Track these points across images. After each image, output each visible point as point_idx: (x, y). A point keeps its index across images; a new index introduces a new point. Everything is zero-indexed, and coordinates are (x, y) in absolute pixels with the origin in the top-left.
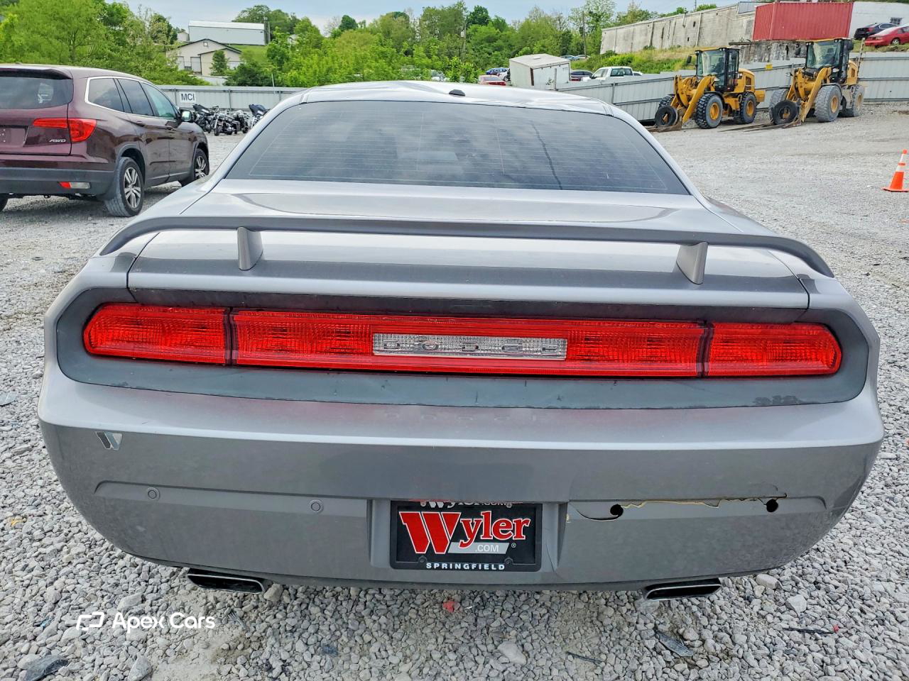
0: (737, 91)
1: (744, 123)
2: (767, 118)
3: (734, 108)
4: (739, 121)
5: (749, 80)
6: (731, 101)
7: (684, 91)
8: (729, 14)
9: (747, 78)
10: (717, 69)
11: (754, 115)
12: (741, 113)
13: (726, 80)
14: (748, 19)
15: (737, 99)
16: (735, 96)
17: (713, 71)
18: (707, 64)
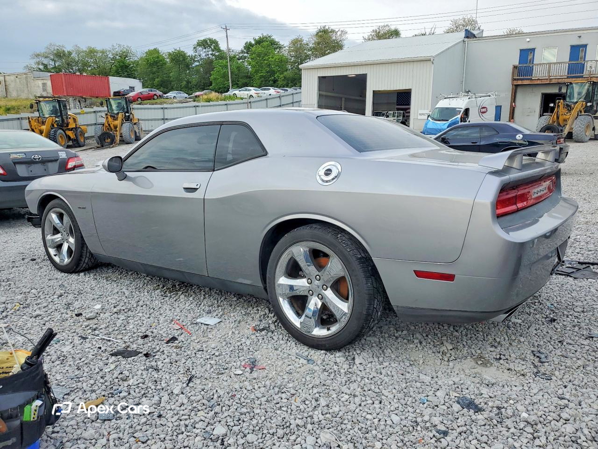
0: (70, 127)
1: (80, 146)
2: (94, 142)
3: (72, 137)
4: (76, 145)
5: (75, 120)
6: (70, 133)
7: (37, 127)
8: (26, 78)
9: (73, 118)
10: (54, 112)
11: (84, 141)
12: (77, 140)
13: (63, 120)
14: (43, 82)
15: (73, 132)
16: (72, 129)
17: (52, 114)
18: (46, 109)
